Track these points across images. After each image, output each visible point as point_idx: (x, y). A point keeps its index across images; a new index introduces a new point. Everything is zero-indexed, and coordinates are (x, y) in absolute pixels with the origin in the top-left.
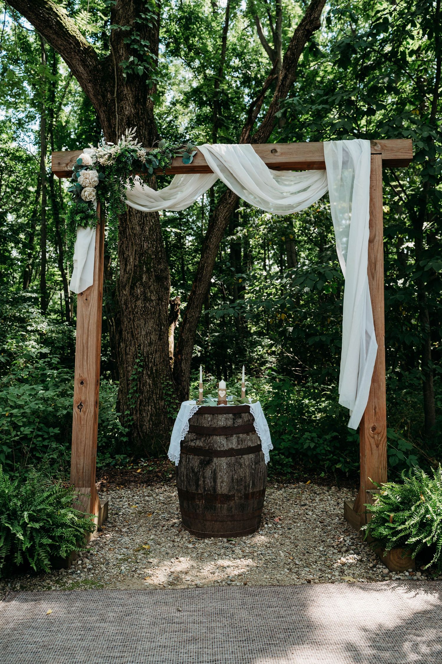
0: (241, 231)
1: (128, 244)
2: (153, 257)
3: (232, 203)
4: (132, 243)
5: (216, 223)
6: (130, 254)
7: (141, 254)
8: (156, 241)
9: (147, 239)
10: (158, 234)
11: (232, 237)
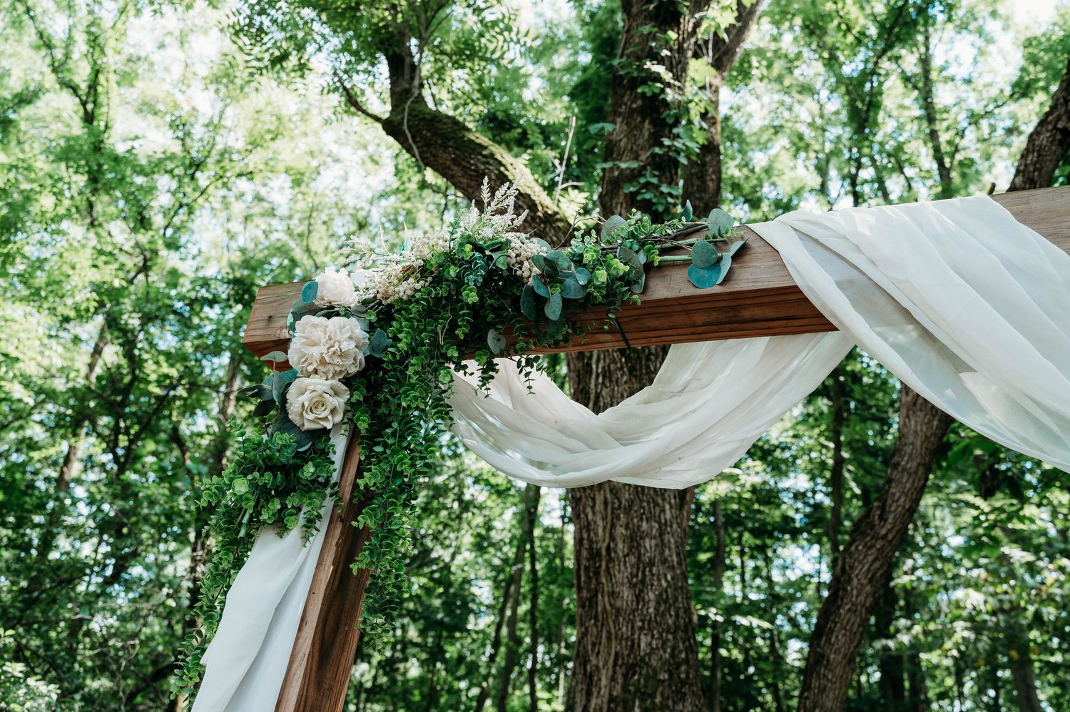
0: (909, 629)
1: (599, 636)
2: (664, 676)
3: (890, 536)
4: (609, 632)
5: (845, 590)
6: (601, 664)
7: (631, 665)
8: (674, 633)
9: (649, 625)
10: (681, 613)
11: (884, 642)
